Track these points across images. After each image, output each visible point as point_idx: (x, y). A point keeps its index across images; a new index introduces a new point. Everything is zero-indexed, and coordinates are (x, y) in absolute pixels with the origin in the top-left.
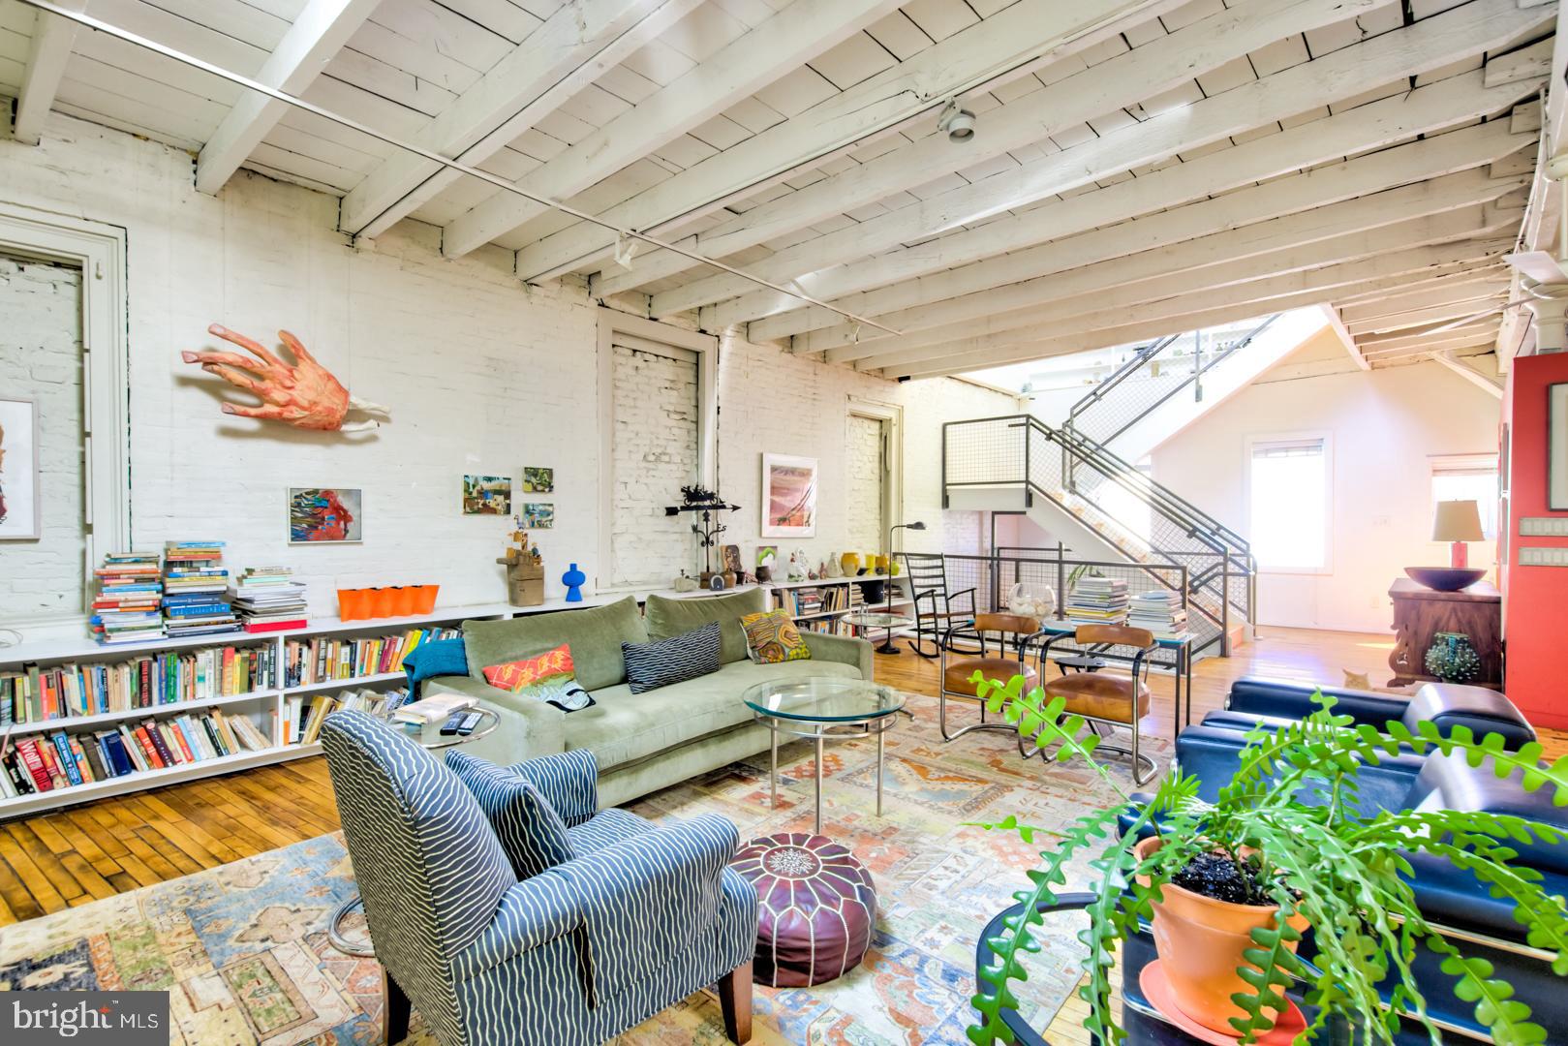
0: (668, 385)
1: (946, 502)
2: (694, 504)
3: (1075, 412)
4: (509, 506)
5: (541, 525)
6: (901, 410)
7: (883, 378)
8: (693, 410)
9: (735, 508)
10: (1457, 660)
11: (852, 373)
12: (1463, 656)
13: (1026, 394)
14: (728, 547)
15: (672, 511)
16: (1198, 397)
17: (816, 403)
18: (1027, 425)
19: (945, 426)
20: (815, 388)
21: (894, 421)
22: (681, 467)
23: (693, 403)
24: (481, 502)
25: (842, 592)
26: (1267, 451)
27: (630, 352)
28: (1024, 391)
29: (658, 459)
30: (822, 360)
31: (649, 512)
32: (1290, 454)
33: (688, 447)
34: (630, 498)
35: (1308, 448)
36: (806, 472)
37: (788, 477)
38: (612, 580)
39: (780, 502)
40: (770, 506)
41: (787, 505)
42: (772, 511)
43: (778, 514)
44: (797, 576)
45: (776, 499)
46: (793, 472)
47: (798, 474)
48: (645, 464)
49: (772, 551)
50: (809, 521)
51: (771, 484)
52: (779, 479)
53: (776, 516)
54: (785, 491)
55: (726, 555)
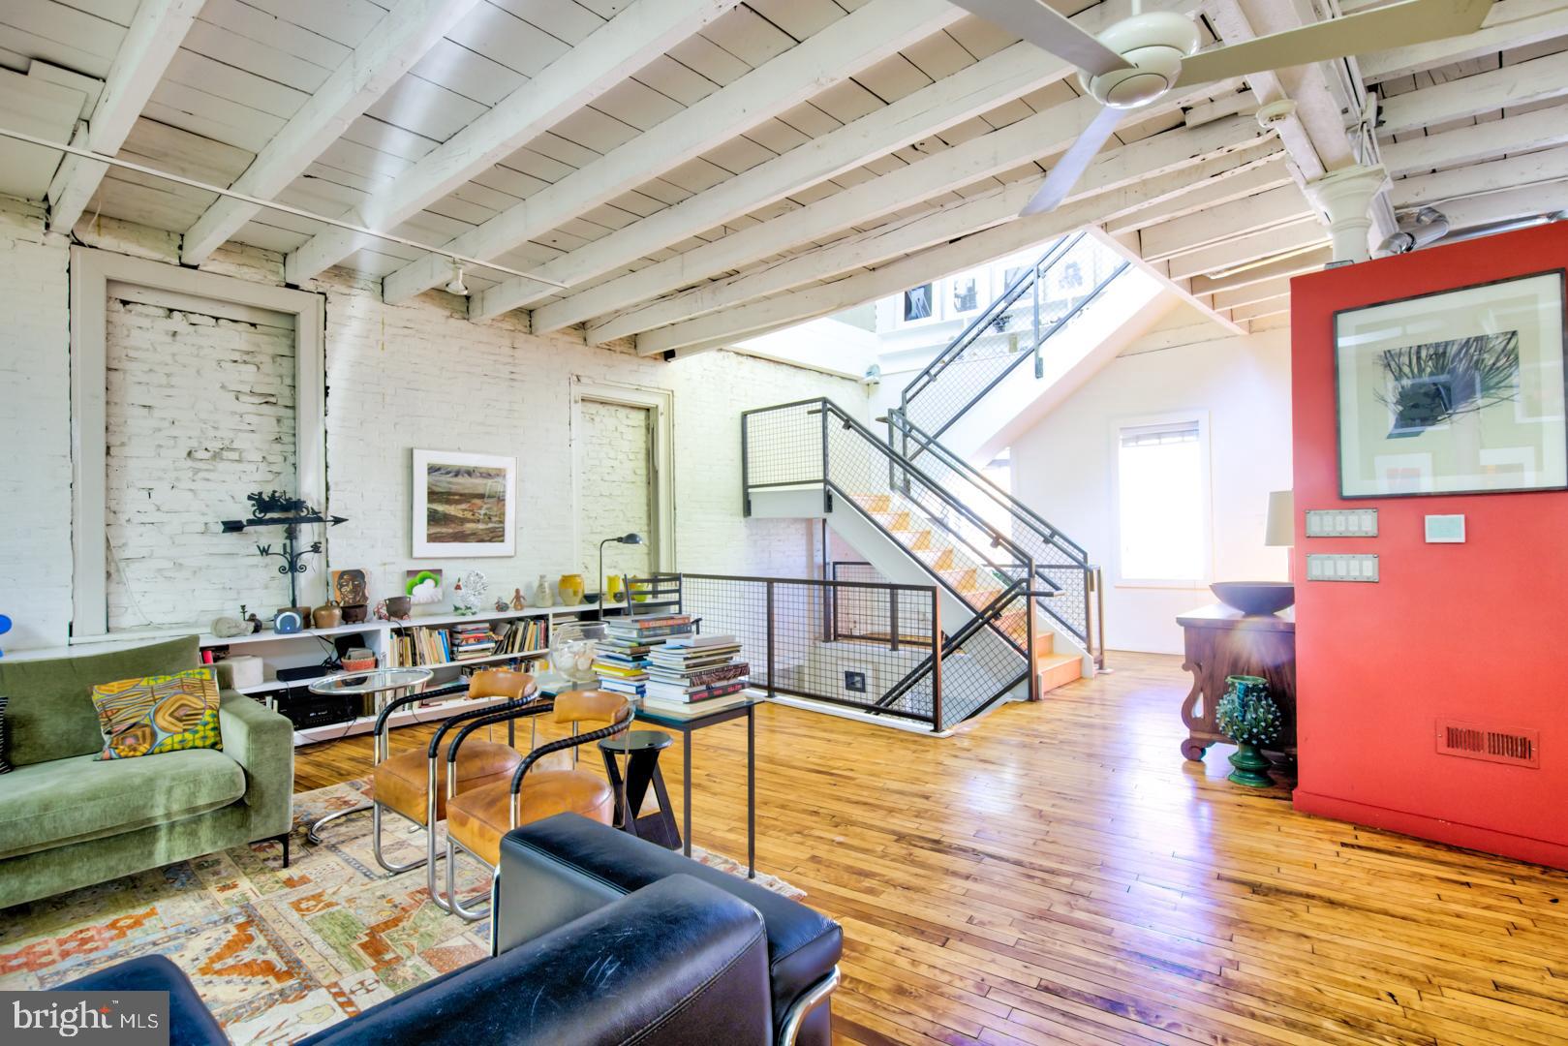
0: (237, 356)
1: (747, 509)
2: (269, 516)
3: (908, 396)
6: (671, 395)
7: (637, 355)
8: (287, 392)
9: (337, 521)
10: (1248, 716)
11: (581, 348)
12: (1256, 711)
13: (871, 377)
14: (343, 574)
15: (233, 527)
16: (1039, 372)
17: (515, 384)
18: (824, 412)
19: (744, 415)
20: (515, 365)
21: (661, 409)
22: (263, 466)
23: (288, 381)
25: (533, 629)
26: (1138, 438)
27: (161, 312)
28: (869, 373)
29: (217, 456)
30: (527, 330)
31: (202, 528)
32: (1164, 440)
33: (278, 440)
34: (160, 510)
35: (1182, 433)
36: (495, 472)
37: (460, 479)
38: (110, 625)
39: (447, 512)
40: (429, 516)
41: (460, 516)
42: (429, 524)
43: (442, 527)
44: (464, 608)
45: (440, 508)
46: (470, 473)
47: (478, 474)
48: (189, 463)
49: (432, 575)
50: (503, 536)
51: (429, 488)
52: (449, 483)
53: (436, 530)
54: (457, 497)
55: (339, 583)
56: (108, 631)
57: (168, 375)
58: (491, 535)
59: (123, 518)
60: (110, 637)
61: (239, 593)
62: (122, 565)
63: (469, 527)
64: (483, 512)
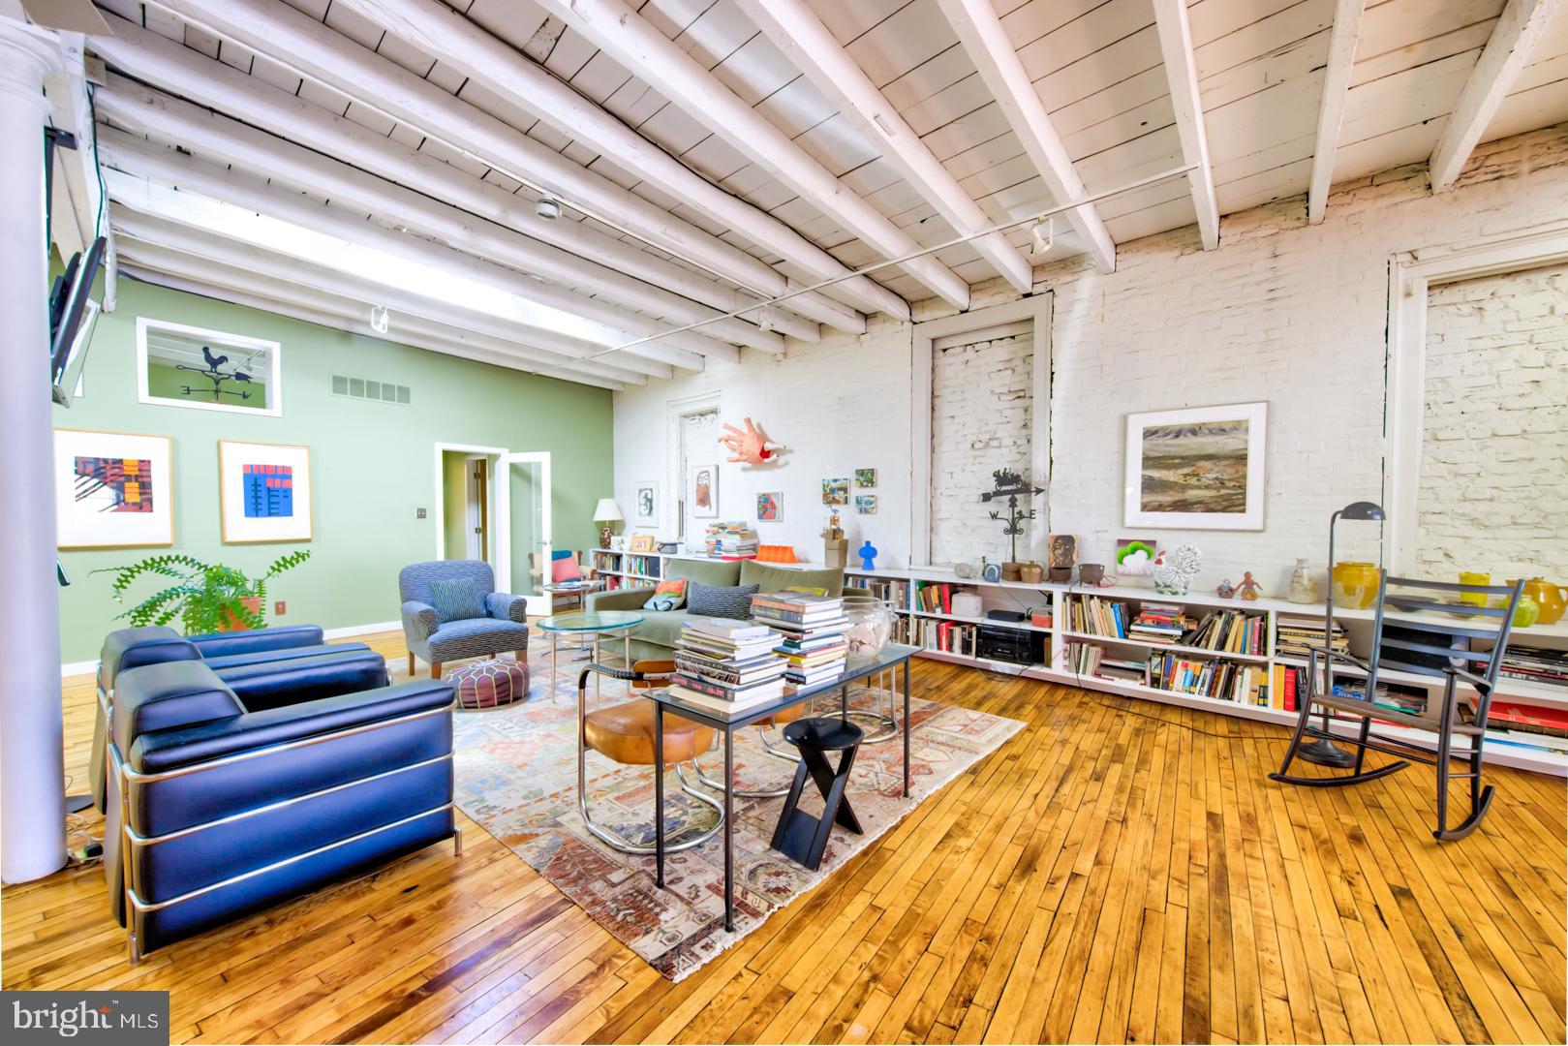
0: (1001, 366)
2: (1004, 488)
4: (846, 498)
5: (866, 512)
14: (1059, 537)
15: (987, 497)
17: (1276, 303)
20: (1276, 279)
22: (1014, 449)
23: (1027, 376)
24: (831, 496)
27: (962, 349)
29: (986, 445)
30: (1301, 222)
33: (1024, 426)
34: (956, 486)
36: (1231, 425)
37: (1181, 440)
38: (933, 560)
39: (1165, 479)
40: (1142, 484)
41: (1182, 482)
42: (1143, 492)
43: (1160, 495)
44: (1163, 585)
45: (1156, 474)
46: (1194, 431)
47: (1207, 432)
48: (973, 452)
49: (1146, 547)
50: (1244, 504)
51: (1144, 454)
52: (1167, 446)
53: (1149, 498)
54: (1177, 461)
55: (1054, 546)
56: (931, 563)
57: (963, 392)
58: (1224, 503)
59: (939, 492)
60: (931, 568)
61: (996, 548)
62: (938, 523)
63: (1192, 494)
64: (1212, 476)
